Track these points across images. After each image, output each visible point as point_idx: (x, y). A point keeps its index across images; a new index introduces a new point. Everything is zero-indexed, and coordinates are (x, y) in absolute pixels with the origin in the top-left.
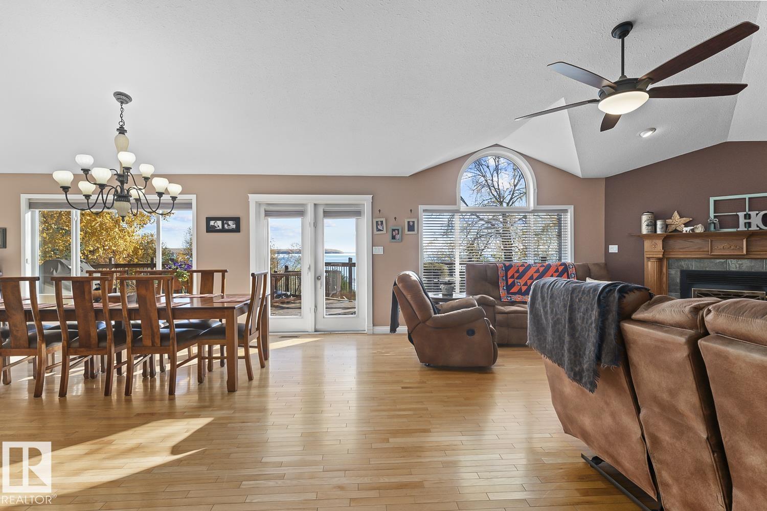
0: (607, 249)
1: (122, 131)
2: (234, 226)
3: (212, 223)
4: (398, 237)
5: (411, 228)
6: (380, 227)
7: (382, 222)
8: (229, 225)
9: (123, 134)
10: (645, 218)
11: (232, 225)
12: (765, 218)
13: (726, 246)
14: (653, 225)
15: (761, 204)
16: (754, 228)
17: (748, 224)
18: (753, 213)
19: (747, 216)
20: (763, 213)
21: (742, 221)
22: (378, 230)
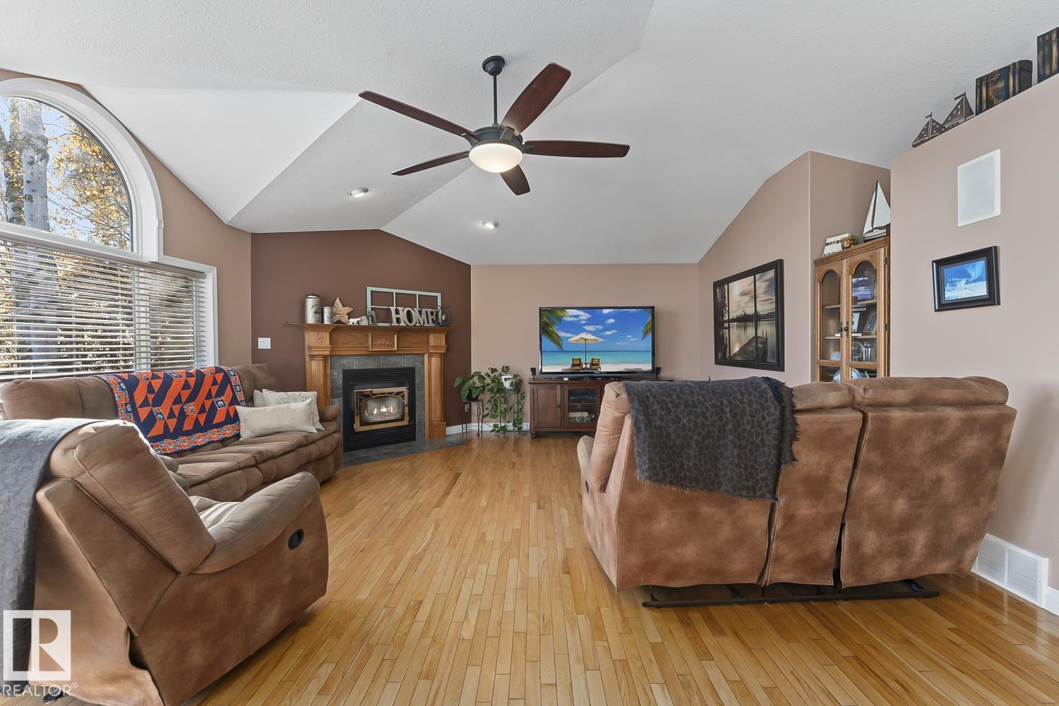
0: (255, 343)
10: (311, 303)
12: (409, 315)
13: (383, 341)
14: (320, 312)
15: (404, 301)
16: (402, 324)
17: (398, 320)
18: (400, 309)
19: (397, 312)
20: (407, 309)
21: (394, 316)
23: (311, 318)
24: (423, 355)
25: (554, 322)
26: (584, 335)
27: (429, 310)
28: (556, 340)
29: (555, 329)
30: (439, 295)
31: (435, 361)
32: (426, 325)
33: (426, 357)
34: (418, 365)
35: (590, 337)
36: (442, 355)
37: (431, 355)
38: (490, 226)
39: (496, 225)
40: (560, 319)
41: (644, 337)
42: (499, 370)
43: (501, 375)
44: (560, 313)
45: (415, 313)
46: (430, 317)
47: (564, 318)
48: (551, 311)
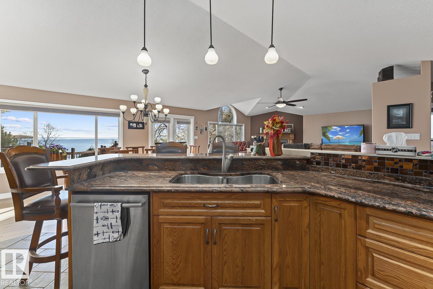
0: (251, 137)
1: (146, 86)
2: (142, 126)
3: (131, 124)
4: (202, 132)
5: (206, 130)
6: (197, 129)
7: (197, 127)
8: (139, 126)
9: (147, 87)
10: (261, 129)
11: (141, 126)
14: (263, 131)
22: (196, 130)
23: (261, 132)
24: (288, 140)
25: (327, 132)
26: (338, 136)
27: (289, 129)
28: (328, 139)
29: (328, 134)
30: (293, 125)
32: (288, 132)
35: (340, 137)
36: (293, 140)
37: (290, 140)
38: (302, 108)
39: (303, 107)
40: (329, 130)
41: (361, 135)
44: (329, 128)
45: (285, 130)
46: (290, 130)
47: (331, 130)
48: (326, 127)
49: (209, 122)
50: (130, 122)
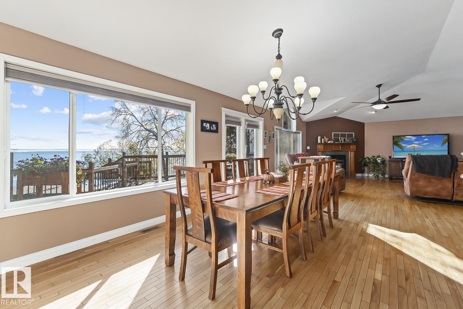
0: (306, 148)
1: (279, 57)
2: (215, 128)
3: (204, 124)
4: (270, 140)
5: (273, 137)
6: (266, 135)
7: (266, 132)
8: (213, 127)
9: (280, 59)
10: (319, 138)
12: (344, 140)
13: (337, 147)
14: (321, 140)
15: (343, 136)
16: (343, 142)
17: (341, 141)
18: (342, 138)
19: (341, 139)
20: (343, 138)
21: (340, 140)
22: (266, 137)
23: (319, 142)
24: (348, 151)
25: (400, 141)
26: (413, 145)
27: (351, 138)
28: (401, 147)
29: (400, 143)
30: (354, 133)
31: (352, 153)
32: (350, 142)
33: (349, 152)
34: (347, 154)
35: (416, 146)
36: (355, 151)
37: (351, 152)
38: (373, 112)
39: (376, 112)
40: (402, 140)
42: (376, 157)
43: (377, 158)
44: (402, 137)
45: (346, 139)
46: (351, 140)
47: (405, 139)
48: (399, 137)
49: (275, 127)
50: (203, 122)
